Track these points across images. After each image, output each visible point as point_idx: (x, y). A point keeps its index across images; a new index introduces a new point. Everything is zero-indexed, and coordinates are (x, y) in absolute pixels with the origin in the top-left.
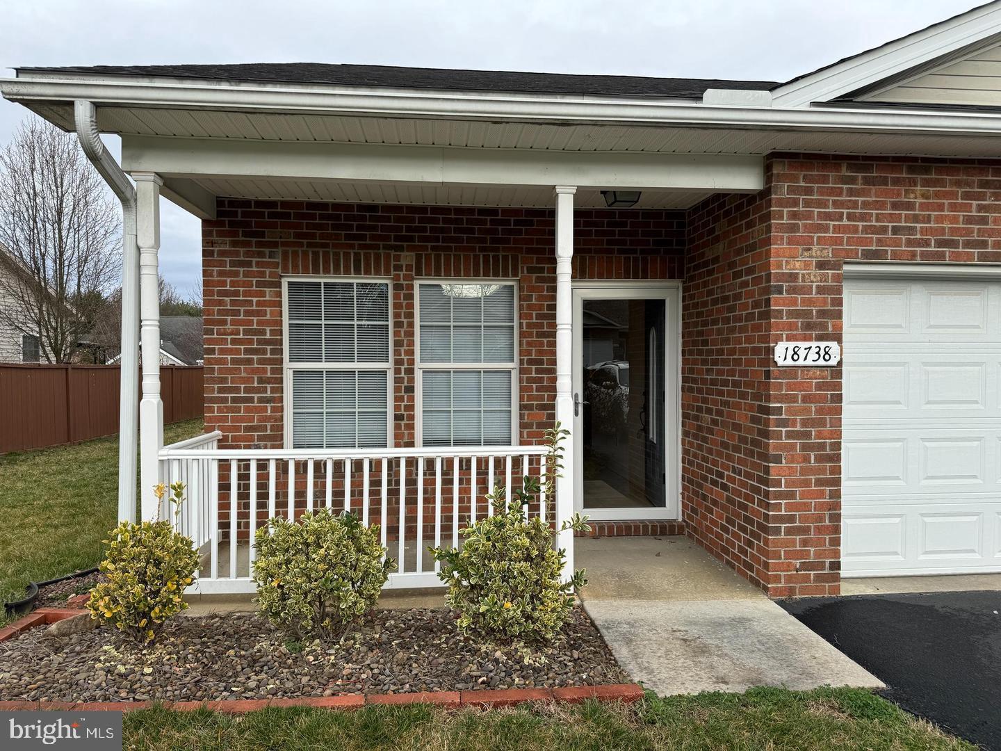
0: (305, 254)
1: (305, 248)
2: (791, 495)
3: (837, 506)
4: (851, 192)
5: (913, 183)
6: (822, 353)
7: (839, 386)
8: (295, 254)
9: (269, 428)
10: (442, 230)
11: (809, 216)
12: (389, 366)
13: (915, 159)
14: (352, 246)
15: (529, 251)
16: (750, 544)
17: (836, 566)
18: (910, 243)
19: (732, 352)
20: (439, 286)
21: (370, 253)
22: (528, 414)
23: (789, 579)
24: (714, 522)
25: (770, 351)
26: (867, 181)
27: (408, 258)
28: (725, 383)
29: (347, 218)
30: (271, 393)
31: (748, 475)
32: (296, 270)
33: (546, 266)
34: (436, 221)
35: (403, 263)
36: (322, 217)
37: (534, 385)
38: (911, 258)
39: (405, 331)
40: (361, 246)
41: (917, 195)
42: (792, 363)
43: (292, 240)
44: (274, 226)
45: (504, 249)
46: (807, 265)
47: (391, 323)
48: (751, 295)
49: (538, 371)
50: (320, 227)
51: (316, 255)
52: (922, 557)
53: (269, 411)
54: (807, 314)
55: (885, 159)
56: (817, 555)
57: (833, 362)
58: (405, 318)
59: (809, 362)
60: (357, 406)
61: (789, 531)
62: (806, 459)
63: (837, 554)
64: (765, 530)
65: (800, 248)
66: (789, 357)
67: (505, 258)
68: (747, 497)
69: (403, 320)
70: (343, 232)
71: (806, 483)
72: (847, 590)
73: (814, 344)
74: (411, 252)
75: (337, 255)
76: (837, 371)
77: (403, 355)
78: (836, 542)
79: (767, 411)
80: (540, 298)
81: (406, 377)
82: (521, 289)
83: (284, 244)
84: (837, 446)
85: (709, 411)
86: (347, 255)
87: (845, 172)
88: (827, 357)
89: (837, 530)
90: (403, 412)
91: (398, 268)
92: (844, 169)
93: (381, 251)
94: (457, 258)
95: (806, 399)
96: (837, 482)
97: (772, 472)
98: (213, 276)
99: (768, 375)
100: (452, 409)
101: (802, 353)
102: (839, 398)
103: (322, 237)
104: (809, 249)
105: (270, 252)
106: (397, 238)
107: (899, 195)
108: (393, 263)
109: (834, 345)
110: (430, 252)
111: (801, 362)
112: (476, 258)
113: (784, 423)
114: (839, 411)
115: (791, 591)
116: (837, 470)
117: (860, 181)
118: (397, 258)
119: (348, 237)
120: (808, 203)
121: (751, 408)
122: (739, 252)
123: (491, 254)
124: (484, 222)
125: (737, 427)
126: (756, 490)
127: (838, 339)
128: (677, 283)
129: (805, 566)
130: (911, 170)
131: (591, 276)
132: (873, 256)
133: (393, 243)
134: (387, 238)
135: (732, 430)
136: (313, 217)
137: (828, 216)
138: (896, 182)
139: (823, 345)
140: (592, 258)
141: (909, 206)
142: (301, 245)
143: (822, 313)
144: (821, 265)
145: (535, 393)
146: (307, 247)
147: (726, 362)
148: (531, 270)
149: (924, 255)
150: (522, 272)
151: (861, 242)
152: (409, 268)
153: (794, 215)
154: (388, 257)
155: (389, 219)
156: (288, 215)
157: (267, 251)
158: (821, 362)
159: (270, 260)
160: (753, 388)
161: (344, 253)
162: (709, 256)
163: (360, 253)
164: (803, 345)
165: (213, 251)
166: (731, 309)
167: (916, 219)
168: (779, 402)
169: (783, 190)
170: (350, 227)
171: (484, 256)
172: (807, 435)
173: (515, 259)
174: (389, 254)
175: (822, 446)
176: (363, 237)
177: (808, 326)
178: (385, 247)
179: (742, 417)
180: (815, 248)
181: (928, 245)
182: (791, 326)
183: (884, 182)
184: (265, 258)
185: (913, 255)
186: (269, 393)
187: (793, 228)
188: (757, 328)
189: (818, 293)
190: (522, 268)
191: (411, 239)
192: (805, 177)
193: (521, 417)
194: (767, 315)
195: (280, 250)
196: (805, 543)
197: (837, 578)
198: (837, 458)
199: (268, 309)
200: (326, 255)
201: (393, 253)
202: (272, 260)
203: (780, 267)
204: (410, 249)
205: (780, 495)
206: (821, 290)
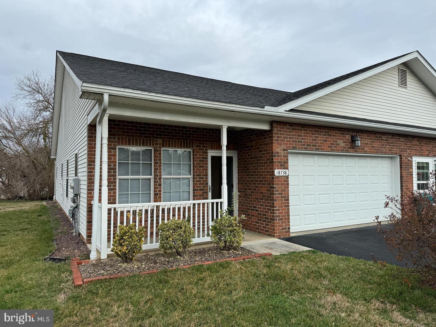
0: (126, 138)
1: (125, 137)
2: (279, 210)
3: (289, 212)
4: (289, 132)
5: (302, 130)
6: (285, 172)
7: (288, 181)
8: (122, 138)
9: (112, 199)
10: (170, 132)
11: (281, 137)
12: (152, 177)
13: (302, 124)
14: (142, 136)
15: (197, 140)
16: (267, 225)
17: (289, 228)
18: (301, 145)
19: (260, 172)
20: (168, 150)
21: (148, 139)
22: (197, 192)
23: (279, 232)
24: (253, 222)
25: (273, 172)
26: (293, 129)
27: (160, 141)
28: (257, 181)
29: (140, 127)
30: (113, 187)
31: (266, 206)
32: (122, 144)
33: (201, 145)
34: (168, 129)
35: (158, 142)
36: (132, 126)
37: (198, 183)
38: (302, 149)
39: (159, 165)
40: (145, 137)
41: (302, 133)
42: (278, 175)
43: (121, 133)
44: (115, 128)
45: (189, 140)
46: (281, 150)
47: (153, 163)
48: (266, 157)
49: (199, 178)
50: (132, 129)
51: (129, 139)
52: (304, 226)
53: (112, 193)
54: (281, 162)
55: (296, 124)
56: (285, 226)
57: (287, 175)
58: (159, 161)
59: (282, 175)
60: (140, 191)
61: (279, 220)
62: (282, 200)
63: (289, 225)
64: (273, 220)
65: (279, 145)
66: (278, 174)
67: (190, 142)
68: (266, 212)
69: (158, 161)
70: (139, 132)
71: (282, 207)
72: (292, 235)
73: (283, 170)
74: (161, 139)
75: (136, 139)
76: (287, 177)
77: (158, 173)
78: (289, 222)
79: (273, 188)
80: (200, 155)
81: (159, 180)
82: (193, 152)
83: (118, 135)
84: (288, 197)
85: (250, 189)
86: (140, 139)
87: (288, 127)
88: (286, 173)
89: (289, 219)
90: (158, 192)
91: (157, 144)
92: (288, 126)
93: (151, 138)
94: (175, 141)
95: (282, 184)
96: (288, 206)
97: (275, 204)
98: (92, 145)
99: (273, 178)
100: (172, 191)
101: (280, 172)
102: (288, 184)
103: (132, 133)
104: (281, 146)
105: (113, 137)
106: (157, 134)
107: (299, 133)
108: (155, 142)
109: (287, 170)
110: (167, 139)
111: (280, 175)
112: (181, 142)
113: (277, 191)
114: (288, 187)
115: (280, 236)
116: (288, 203)
117: (291, 129)
118: (156, 141)
119: (140, 133)
120: (281, 134)
121: (267, 187)
122: (261, 145)
123: (186, 141)
124: (183, 131)
125: (262, 193)
126: (270, 210)
127: (288, 169)
128: (236, 152)
129: (283, 229)
130: (301, 127)
131: (214, 149)
132: (294, 148)
133: (155, 136)
134: (153, 134)
135: (260, 194)
136: (128, 126)
137: (285, 138)
138: (298, 130)
139: (285, 170)
140: (214, 143)
141: (301, 136)
142: (124, 135)
143: (284, 162)
144: (284, 150)
145: (198, 185)
146: (127, 136)
147: (257, 175)
148: (197, 146)
149: (304, 148)
150: (195, 147)
151: (292, 144)
152: (160, 144)
153: (278, 137)
154: (153, 140)
155: (154, 128)
156: (120, 125)
157: (112, 137)
158: (284, 175)
159: (113, 140)
160: (268, 182)
161: (139, 139)
162: (249, 144)
163: (144, 139)
164: (281, 170)
165: (92, 136)
166: (259, 160)
167: (302, 139)
168: (276, 185)
169: (275, 131)
170: (141, 130)
171: (183, 141)
172: (282, 194)
173: (193, 142)
174: (154, 140)
175: (285, 197)
176: (145, 134)
177: (281, 165)
178: (153, 137)
179: (264, 190)
180: (282, 145)
181: (305, 146)
182: (278, 165)
183: (296, 129)
184: (112, 139)
185: (302, 148)
186: (112, 187)
187: (278, 140)
188: (269, 166)
189: (283, 157)
190: (195, 145)
191: (161, 135)
192: (280, 127)
193: (194, 193)
194: (272, 162)
195: (117, 137)
196: (282, 223)
197: (289, 232)
198: (288, 200)
199: (112, 157)
200: (133, 139)
201: (155, 139)
202: (114, 140)
203: (275, 150)
204: (160, 138)
205: (277, 210)
206: (284, 156)
